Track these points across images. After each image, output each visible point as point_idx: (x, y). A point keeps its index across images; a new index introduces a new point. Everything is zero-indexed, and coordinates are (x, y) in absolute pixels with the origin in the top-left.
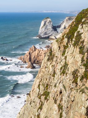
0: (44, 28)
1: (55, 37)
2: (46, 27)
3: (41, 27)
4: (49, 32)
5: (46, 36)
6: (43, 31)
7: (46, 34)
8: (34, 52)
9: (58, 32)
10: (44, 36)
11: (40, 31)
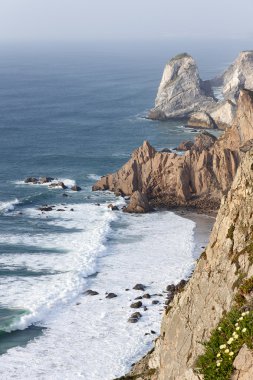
0: (172, 88)
1: (208, 115)
2: (179, 84)
3: (163, 84)
4: (188, 100)
5: (179, 111)
6: (169, 98)
7: (177, 105)
8: (148, 163)
9: (217, 100)
10: (173, 114)
11: (160, 97)
